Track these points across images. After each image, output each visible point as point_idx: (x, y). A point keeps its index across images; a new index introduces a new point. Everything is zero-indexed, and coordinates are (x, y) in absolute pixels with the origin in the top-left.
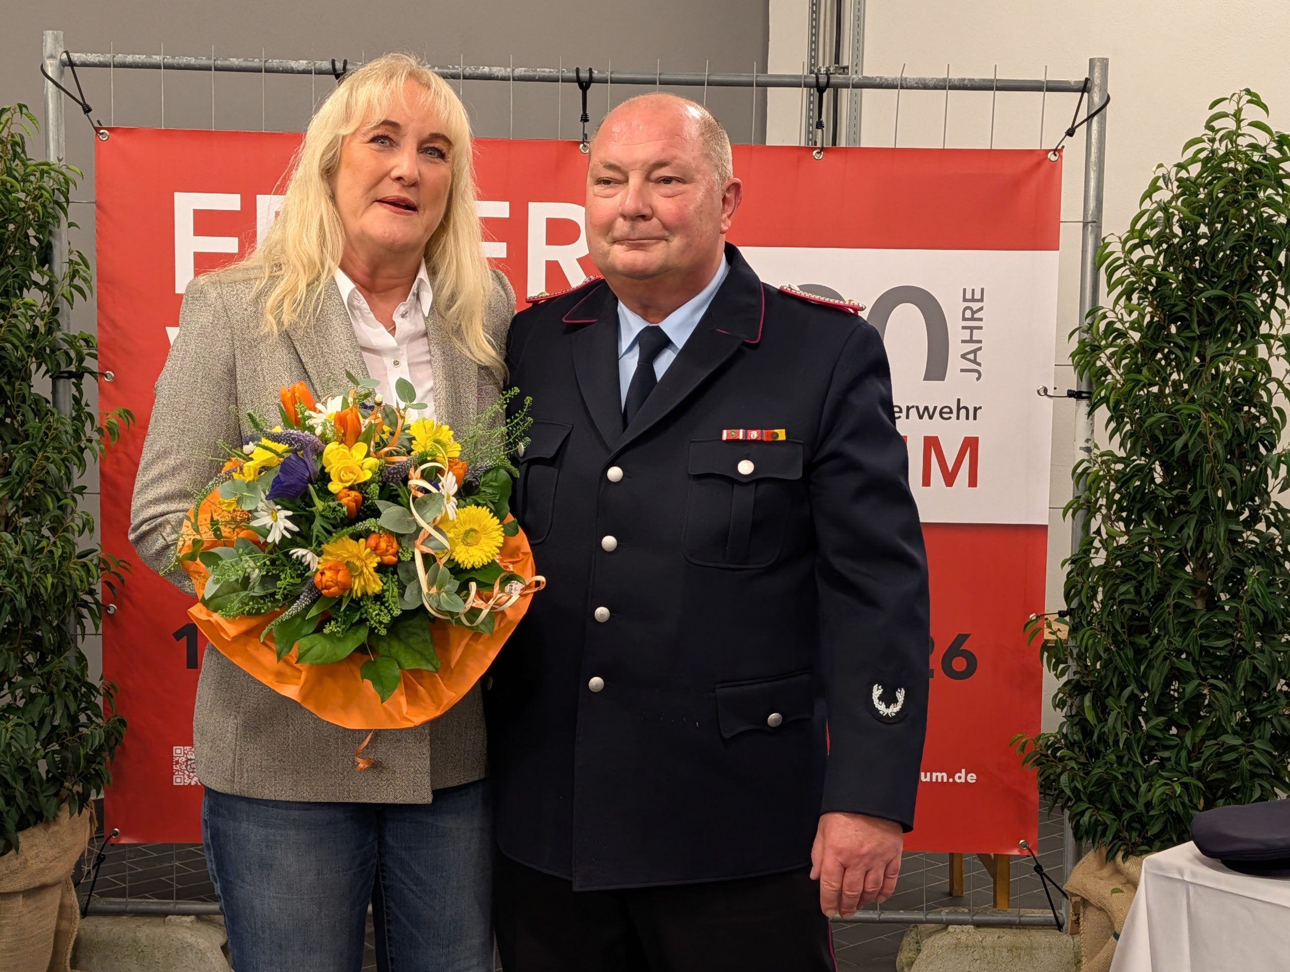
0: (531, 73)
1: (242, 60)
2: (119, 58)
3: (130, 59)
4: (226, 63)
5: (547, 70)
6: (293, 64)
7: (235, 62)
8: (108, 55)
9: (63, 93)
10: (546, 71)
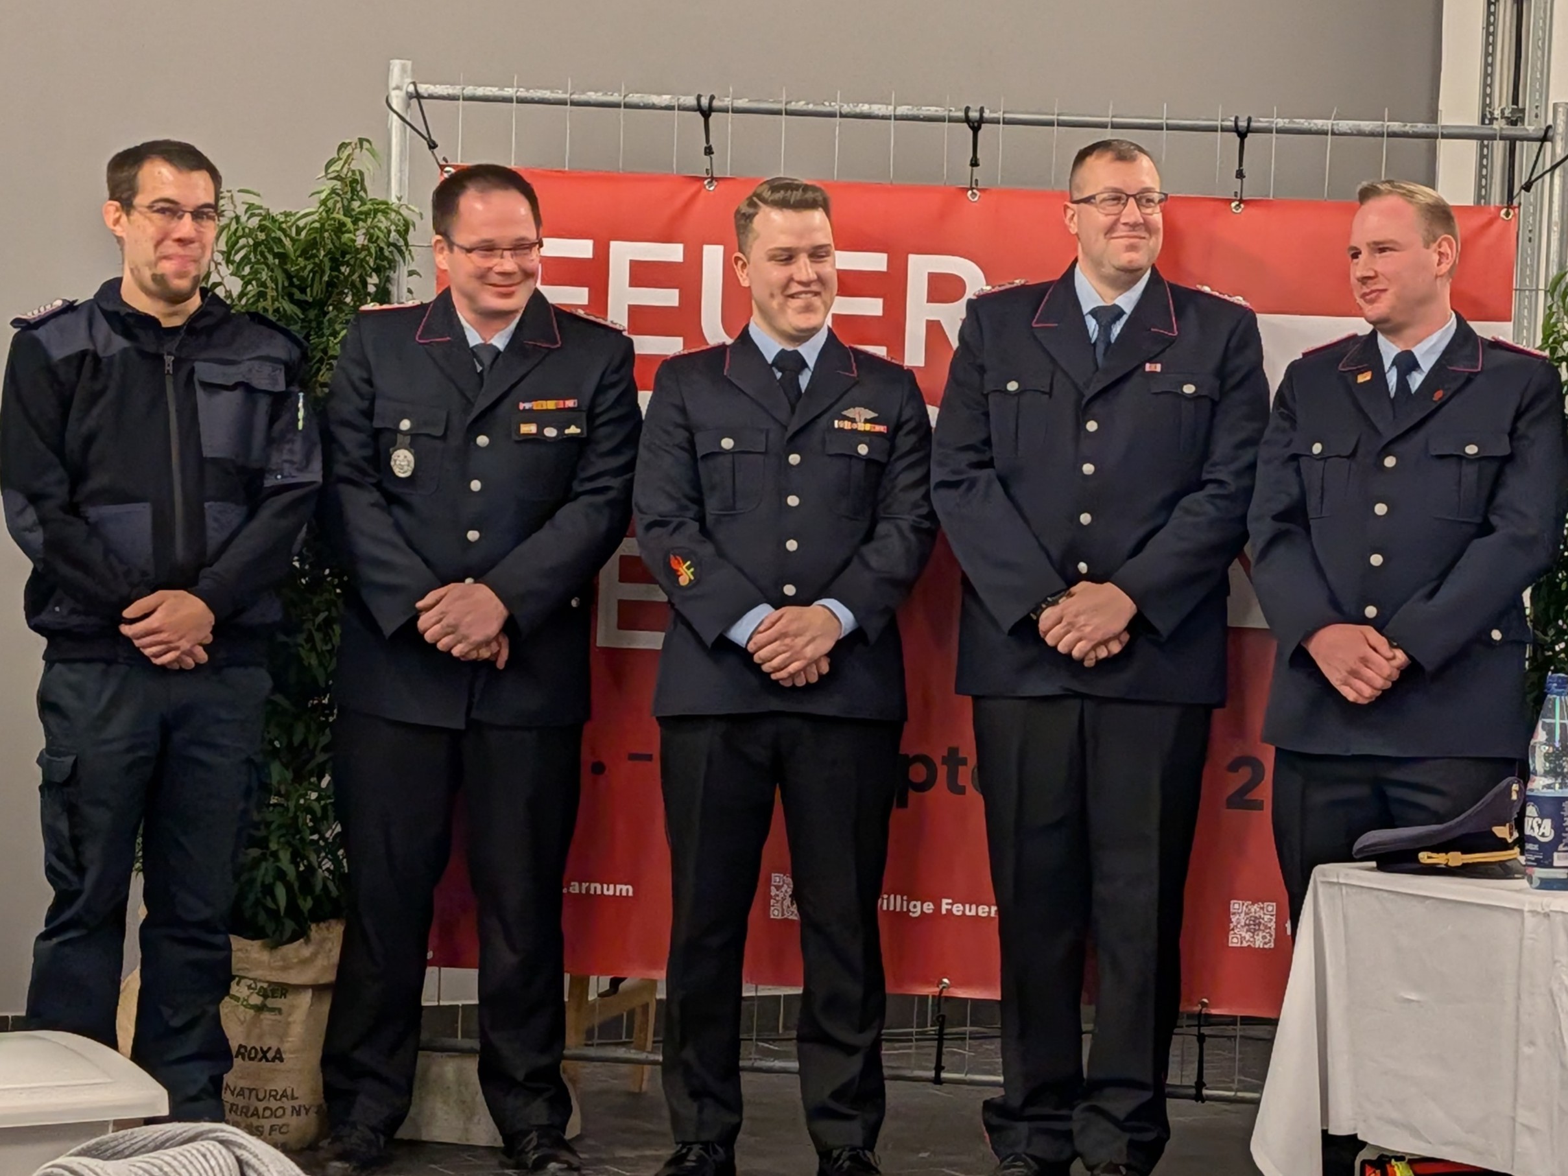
0: (914, 111)
1: (600, 94)
2: (470, 90)
3: (480, 91)
4: (583, 97)
5: (933, 109)
6: (655, 99)
7: (592, 96)
8: (458, 87)
9: (408, 128)
10: (932, 111)
